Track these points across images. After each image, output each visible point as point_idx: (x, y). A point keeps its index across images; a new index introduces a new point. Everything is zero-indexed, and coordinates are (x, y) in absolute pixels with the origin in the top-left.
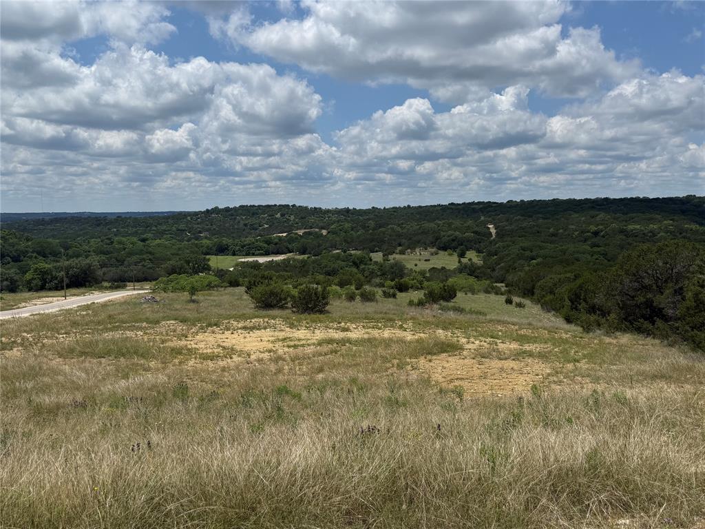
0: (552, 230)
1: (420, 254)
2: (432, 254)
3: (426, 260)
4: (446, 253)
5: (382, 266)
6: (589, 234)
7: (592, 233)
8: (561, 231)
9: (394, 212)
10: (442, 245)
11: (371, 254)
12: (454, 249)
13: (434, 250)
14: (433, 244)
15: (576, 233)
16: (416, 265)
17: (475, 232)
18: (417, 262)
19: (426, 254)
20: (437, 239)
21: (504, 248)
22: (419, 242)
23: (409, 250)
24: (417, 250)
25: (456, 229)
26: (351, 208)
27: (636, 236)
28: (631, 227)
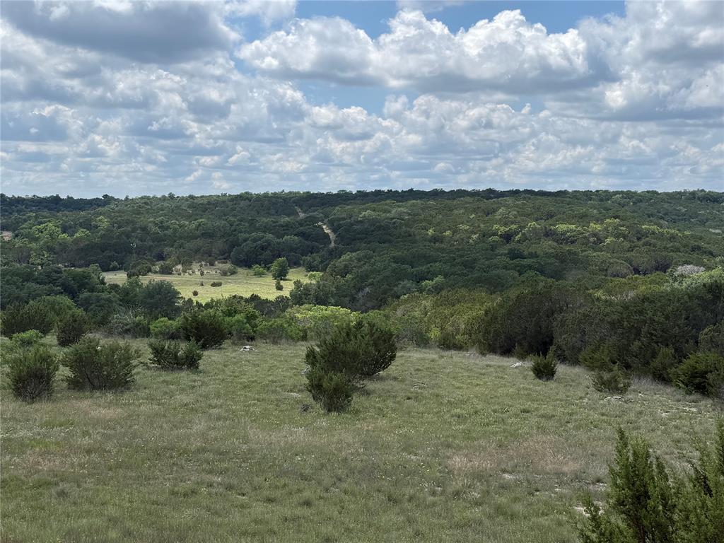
0: (431, 232)
1: (202, 274)
2: (224, 274)
3: (214, 285)
4: (251, 272)
5: (127, 294)
6: (496, 238)
7: (501, 236)
8: (448, 233)
9: (146, 203)
10: (242, 257)
11: (104, 274)
12: (267, 264)
13: (228, 266)
14: (224, 256)
15: (474, 237)
16: (195, 294)
17: (302, 234)
18: (199, 289)
19: (212, 273)
20: (232, 246)
21: (359, 260)
22: (197, 251)
23: (179, 267)
24: (196, 266)
25: (266, 229)
26: (63, 196)
27: (573, 242)
28: (562, 227)
